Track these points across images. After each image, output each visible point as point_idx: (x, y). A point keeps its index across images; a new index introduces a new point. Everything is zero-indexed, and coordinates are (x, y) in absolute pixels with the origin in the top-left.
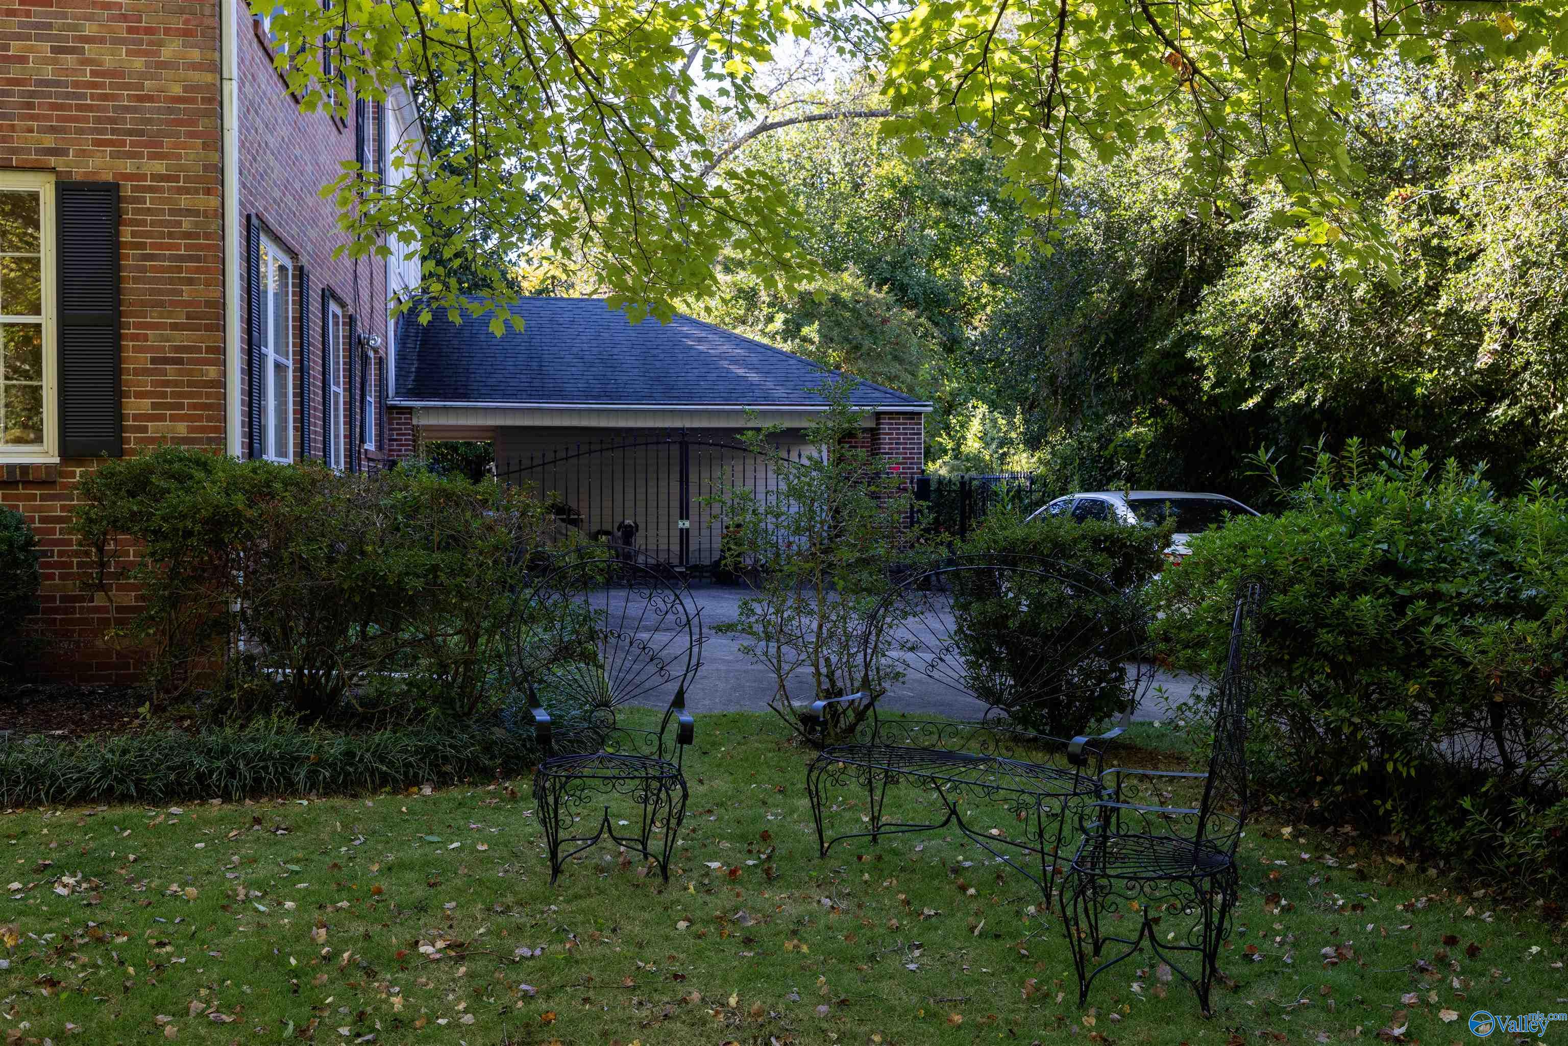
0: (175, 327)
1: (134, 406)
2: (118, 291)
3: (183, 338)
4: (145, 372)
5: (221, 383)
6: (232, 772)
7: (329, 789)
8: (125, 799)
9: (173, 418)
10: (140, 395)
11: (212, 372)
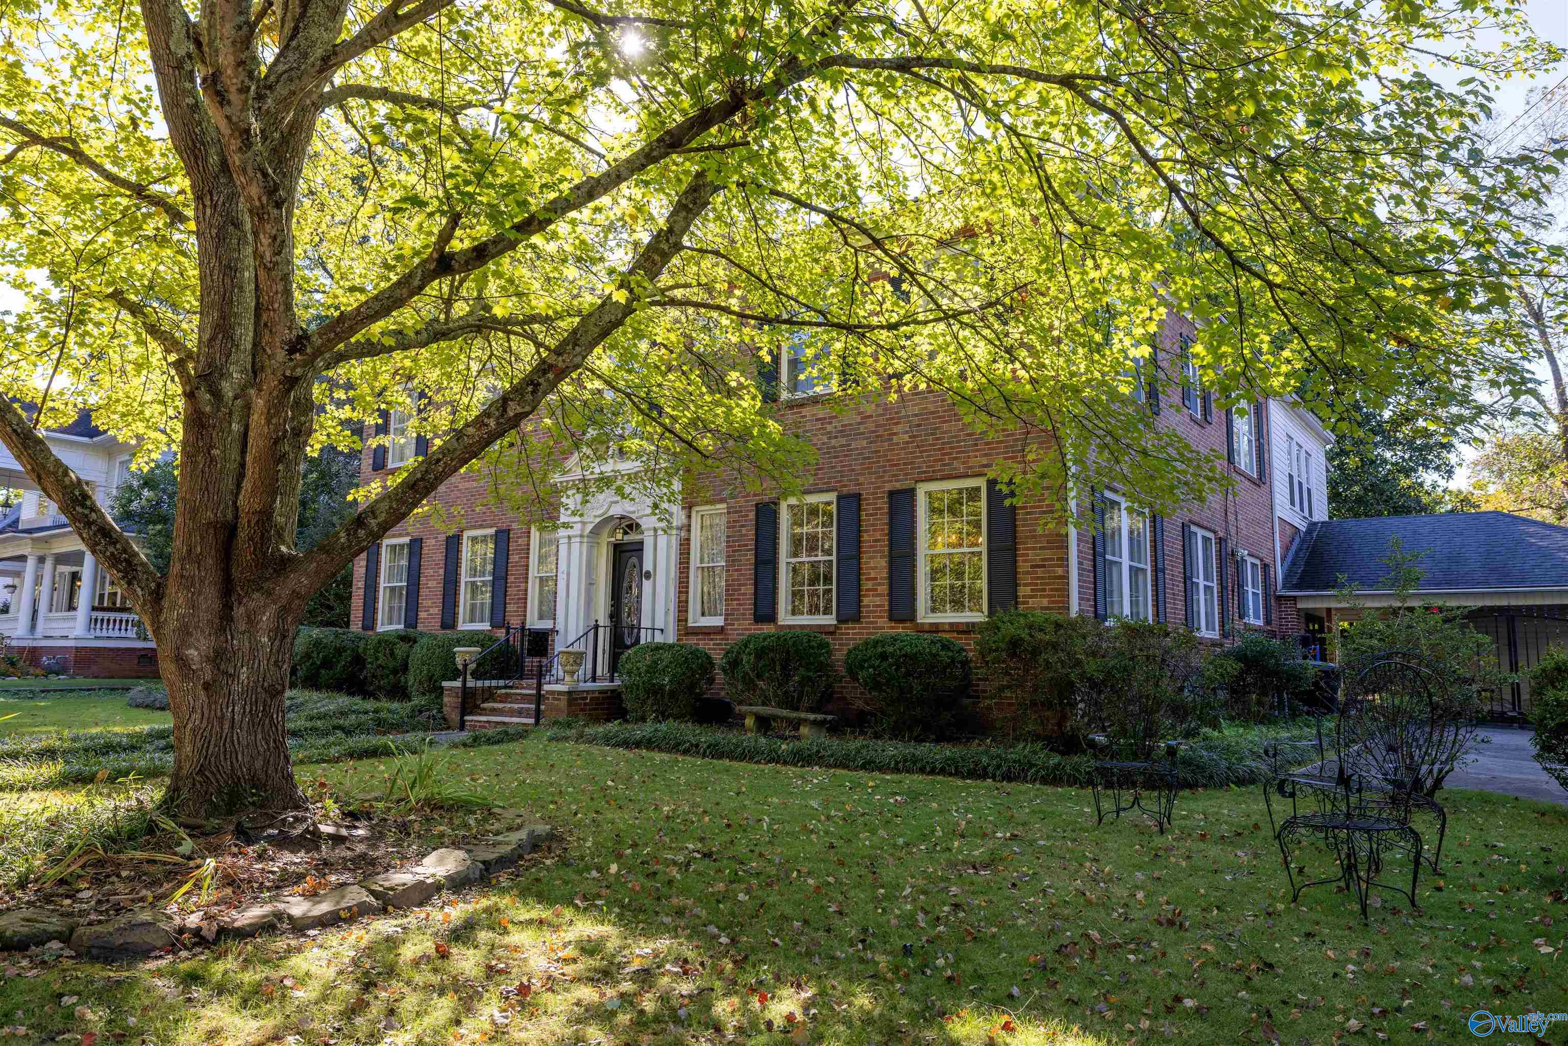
0: (1041, 548)
1: (1023, 591)
2: (1015, 532)
3: (1047, 554)
4: (1028, 573)
5: (1066, 577)
6: (999, 766)
7: (1045, 781)
8: (951, 774)
9: (1042, 596)
10: (1025, 585)
11: (1060, 571)
